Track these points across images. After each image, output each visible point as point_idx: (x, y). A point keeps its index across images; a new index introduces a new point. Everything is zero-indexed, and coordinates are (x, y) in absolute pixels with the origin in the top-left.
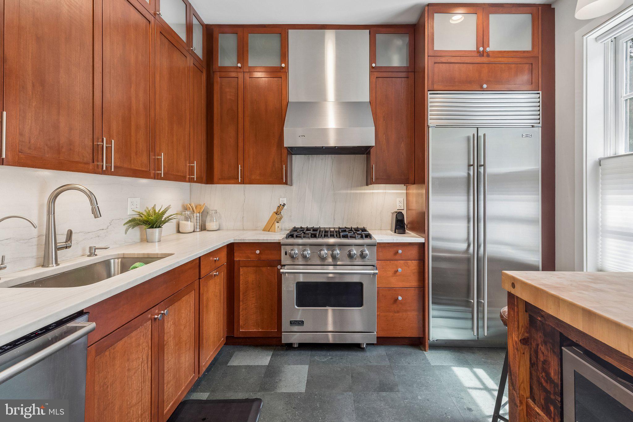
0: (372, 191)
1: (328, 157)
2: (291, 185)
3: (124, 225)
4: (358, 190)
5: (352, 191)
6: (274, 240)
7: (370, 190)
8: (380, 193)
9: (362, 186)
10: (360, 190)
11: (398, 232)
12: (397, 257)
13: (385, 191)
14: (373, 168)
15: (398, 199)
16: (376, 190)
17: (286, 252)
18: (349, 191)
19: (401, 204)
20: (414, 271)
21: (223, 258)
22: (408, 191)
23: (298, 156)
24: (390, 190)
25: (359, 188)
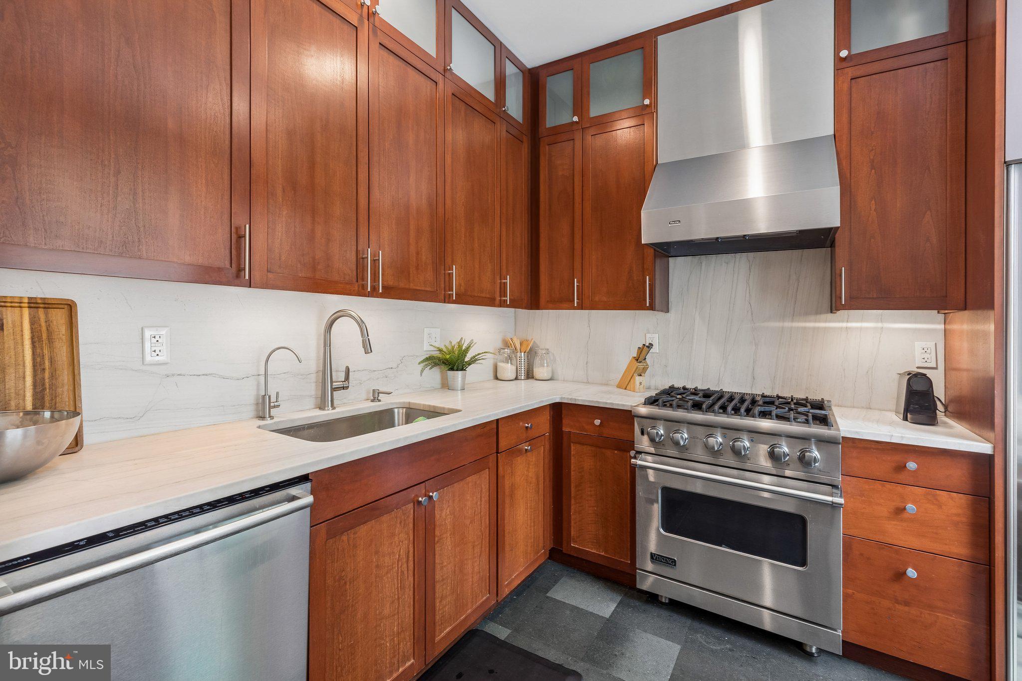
0: (844, 325)
1: (740, 258)
2: (667, 310)
3: (419, 363)
4: (810, 321)
5: (796, 324)
6: (624, 405)
7: (839, 322)
8: (867, 328)
9: (818, 312)
10: (815, 321)
11: (912, 419)
12: (902, 477)
13: (880, 325)
14: (841, 275)
15: (918, 345)
16: (857, 321)
17: (642, 429)
18: (787, 324)
19: (926, 356)
20: (956, 518)
21: (544, 425)
22: (948, 327)
23: (680, 260)
24: (895, 322)
25: (813, 317)
